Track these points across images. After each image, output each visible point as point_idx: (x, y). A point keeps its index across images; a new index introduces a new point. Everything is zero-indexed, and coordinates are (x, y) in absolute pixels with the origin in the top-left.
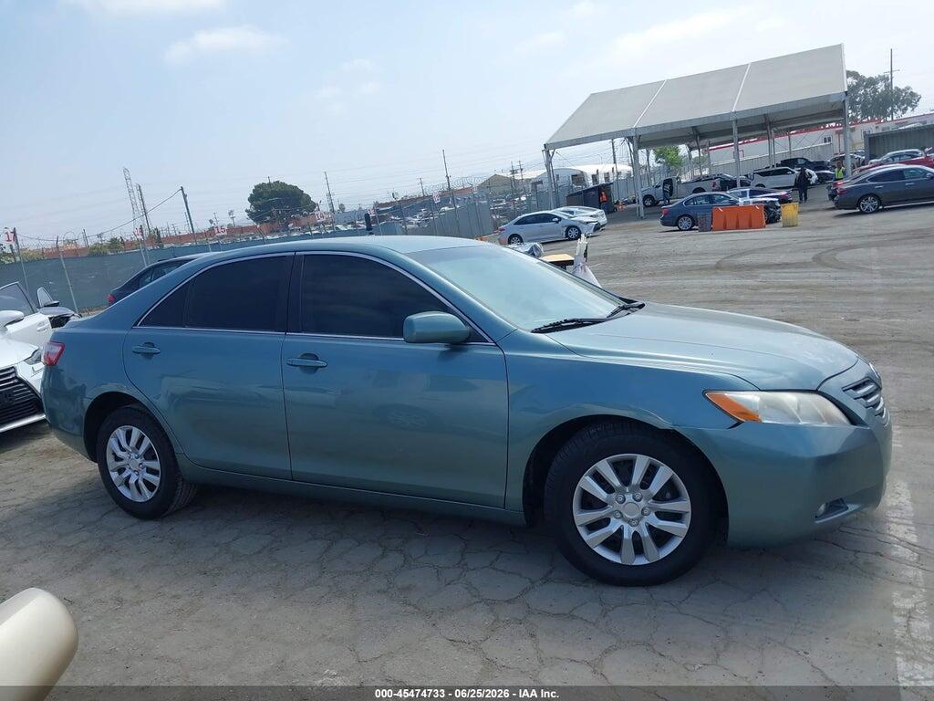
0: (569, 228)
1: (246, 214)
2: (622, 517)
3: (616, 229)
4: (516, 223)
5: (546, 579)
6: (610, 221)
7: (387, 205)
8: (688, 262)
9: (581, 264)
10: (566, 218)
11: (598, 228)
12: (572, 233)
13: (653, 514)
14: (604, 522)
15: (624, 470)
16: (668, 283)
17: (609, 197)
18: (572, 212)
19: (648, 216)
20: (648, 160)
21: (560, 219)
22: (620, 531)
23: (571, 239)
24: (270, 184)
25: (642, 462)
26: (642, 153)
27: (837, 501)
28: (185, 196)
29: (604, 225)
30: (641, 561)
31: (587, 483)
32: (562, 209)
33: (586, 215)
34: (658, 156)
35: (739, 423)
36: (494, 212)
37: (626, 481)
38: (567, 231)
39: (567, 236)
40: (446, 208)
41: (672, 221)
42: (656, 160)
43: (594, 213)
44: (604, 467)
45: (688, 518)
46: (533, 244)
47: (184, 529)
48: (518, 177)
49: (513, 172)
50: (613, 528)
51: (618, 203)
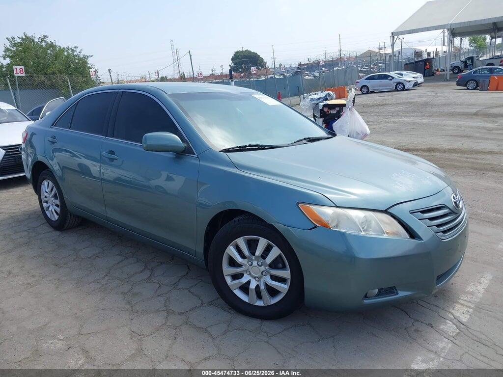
0: (398, 83)
1: (229, 67)
2: (250, 274)
3: (429, 86)
4: (367, 79)
5: (211, 303)
6: (425, 81)
7: (305, 65)
8: (459, 109)
9: (350, 107)
10: (397, 77)
11: (416, 85)
12: (401, 87)
13: (268, 277)
14: (240, 276)
15: (252, 245)
16: (436, 122)
17: (431, 66)
18: (402, 75)
19: (451, 79)
20: (461, 44)
21: (393, 78)
22: (249, 282)
23: (398, 91)
24: (243, 51)
25: (263, 243)
26: (457, 40)
27: (391, 288)
28: (191, 56)
29: (421, 83)
30: (259, 303)
31: (231, 250)
32: (396, 72)
33: (409, 77)
34: (471, 42)
35: (316, 227)
36: (361, 72)
37: (253, 253)
38: (396, 86)
39: (396, 88)
40: (336, 68)
41: (463, 83)
42: (470, 44)
43: (415, 76)
44: (241, 242)
45: (289, 282)
46: (327, 92)
47: (68, 239)
48: (382, 52)
49: (380, 49)
50: (244, 280)
51: (437, 70)
